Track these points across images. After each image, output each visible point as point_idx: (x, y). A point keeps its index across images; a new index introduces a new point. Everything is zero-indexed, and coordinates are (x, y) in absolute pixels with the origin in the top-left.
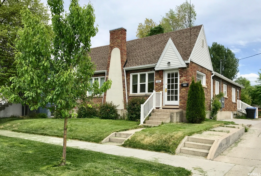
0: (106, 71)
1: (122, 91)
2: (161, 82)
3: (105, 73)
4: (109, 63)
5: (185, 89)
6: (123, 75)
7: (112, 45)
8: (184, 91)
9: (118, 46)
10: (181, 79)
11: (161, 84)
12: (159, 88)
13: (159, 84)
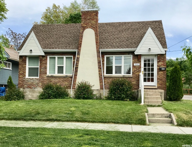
0: (76, 50)
1: (98, 72)
2: (139, 65)
3: (76, 53)
4: (80, 42)
5: (162, 73)
6: (98, 56)
7: (85, 25)
8: (162, 74)
9: (92, 27)
10: (159, 64)
11: (139, 67)
12: (138, 70)
13: (138, 67)
